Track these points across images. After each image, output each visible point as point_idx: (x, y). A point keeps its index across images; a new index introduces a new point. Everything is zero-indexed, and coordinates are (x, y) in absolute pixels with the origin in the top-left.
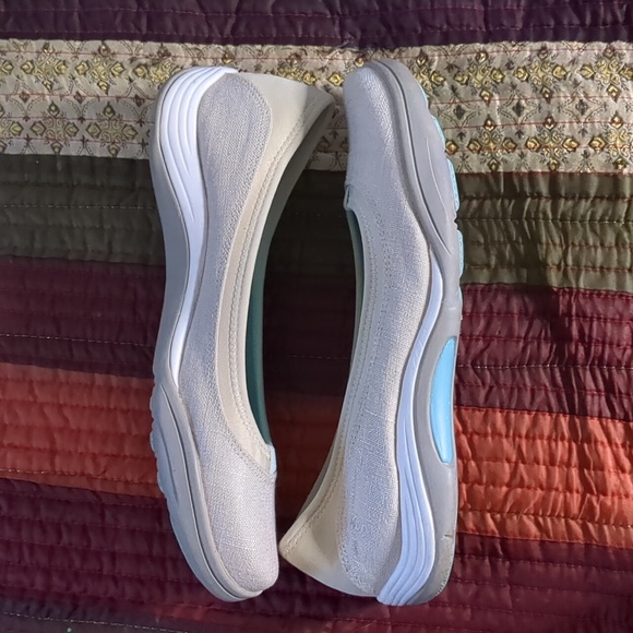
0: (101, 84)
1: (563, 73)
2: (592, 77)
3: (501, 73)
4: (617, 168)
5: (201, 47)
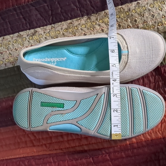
0: (21, 44)
1: (145, 8)
2: (153, 7)
3: (128, 12)
5: (45, 27)
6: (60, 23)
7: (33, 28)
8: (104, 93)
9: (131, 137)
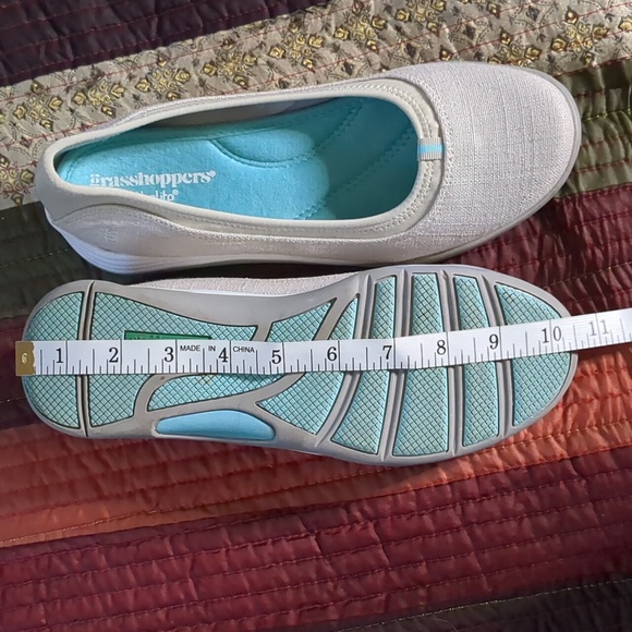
0: (44, 122)
4: (585, 63)
5: (132, 57)
6: (190, 41)
7: (87, 62)
8: (358, 296)
9: (454, 455)
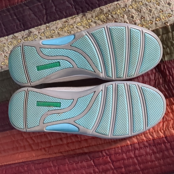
1: (142, 3)
2: (150, 2)
3: (124, 8)
4: (165, 24)
5: (39, 27)
6: (55, 22)
7: (27, 29)
8: (102, 90)
9: (130, 136)
